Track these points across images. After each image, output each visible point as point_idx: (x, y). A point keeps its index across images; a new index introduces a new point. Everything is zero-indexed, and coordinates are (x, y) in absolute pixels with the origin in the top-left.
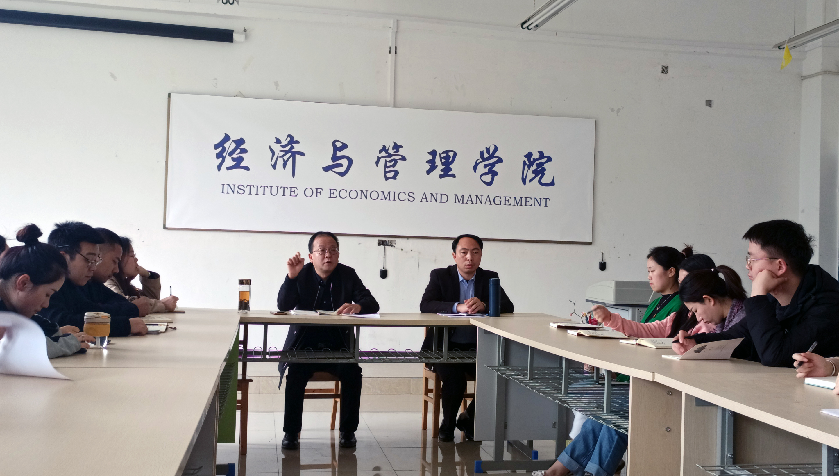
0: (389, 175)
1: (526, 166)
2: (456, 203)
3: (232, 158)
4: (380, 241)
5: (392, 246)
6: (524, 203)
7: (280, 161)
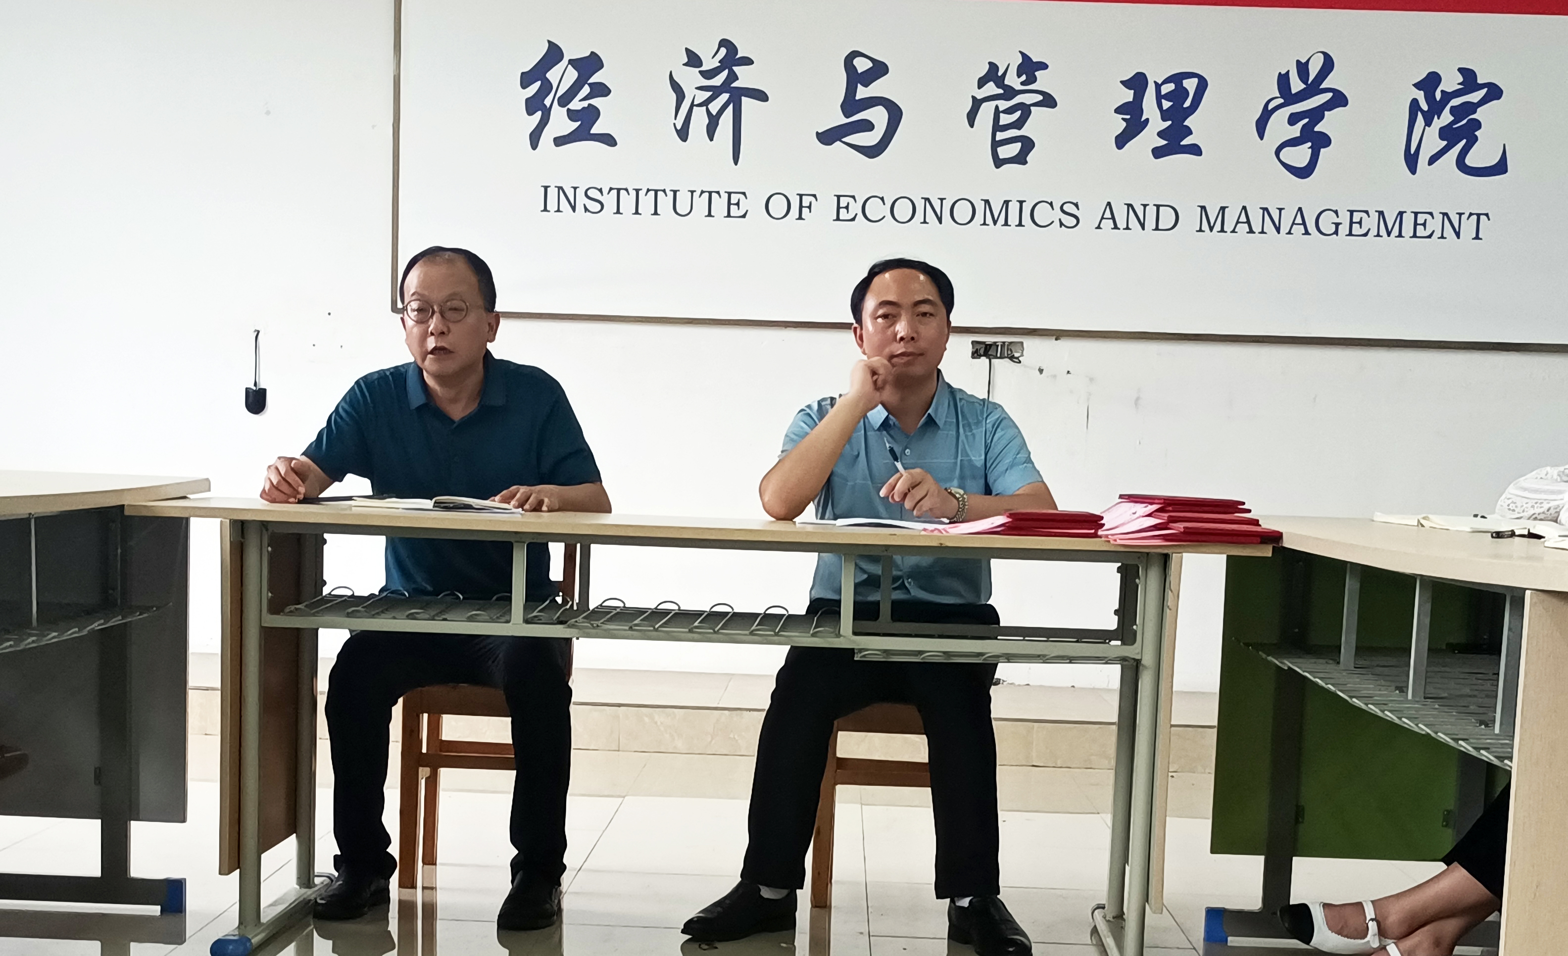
0: (1005, 152)
1: (1419, 113)
2: (1201, 230)
3: (568, 110)
4: (978, 347)
5: (1012, 358)
6: (1408, 229)
7: (700, 115)
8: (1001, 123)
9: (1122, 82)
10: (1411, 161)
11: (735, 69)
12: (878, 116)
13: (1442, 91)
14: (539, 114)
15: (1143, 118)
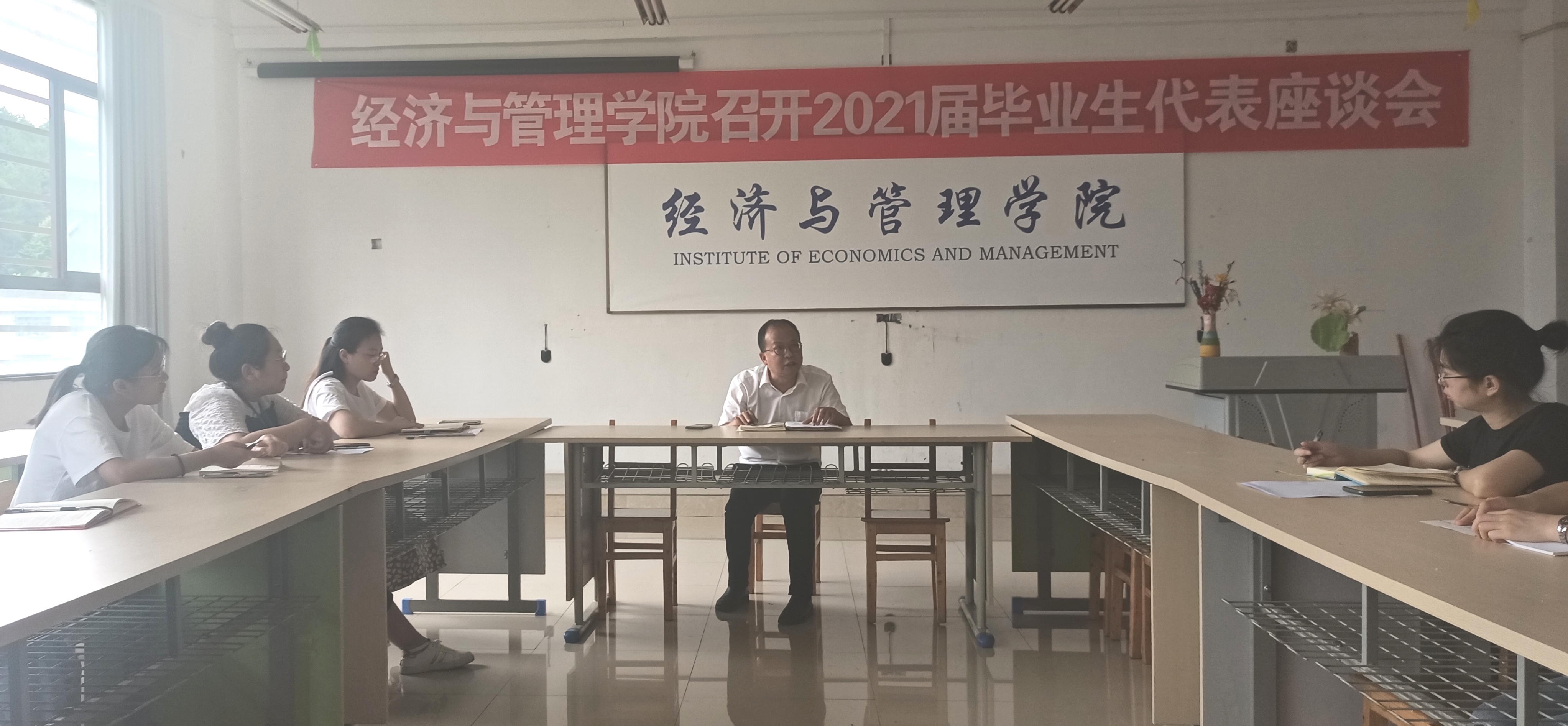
0: (888, 227)
1: (1081, 201)
2: (982, 259)
4: (880, 316)
5: (897, 321)
6: (1080, 254)
7: (745, 219)
8: (885, 214)
9: (941, 194)
10: (1079, 223)
11: (761, 197)
12: (828, 214)
13: (1092, 191)
14: (671, 222)
15: (952, 209)
